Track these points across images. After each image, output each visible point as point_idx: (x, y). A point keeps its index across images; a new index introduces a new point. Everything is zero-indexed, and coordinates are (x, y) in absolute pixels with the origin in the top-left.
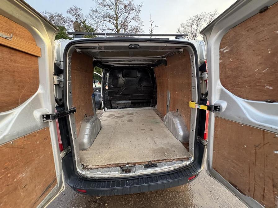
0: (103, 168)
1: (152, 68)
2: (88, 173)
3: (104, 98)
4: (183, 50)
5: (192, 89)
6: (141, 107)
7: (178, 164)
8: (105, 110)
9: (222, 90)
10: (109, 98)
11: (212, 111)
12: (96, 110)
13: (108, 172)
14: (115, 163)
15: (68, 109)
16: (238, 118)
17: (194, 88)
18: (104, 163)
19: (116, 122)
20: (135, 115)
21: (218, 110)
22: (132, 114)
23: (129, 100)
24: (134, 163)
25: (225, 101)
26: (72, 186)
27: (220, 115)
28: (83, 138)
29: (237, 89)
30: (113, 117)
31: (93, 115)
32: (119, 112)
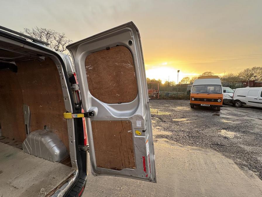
4: (45, 58)
5: (65, 100)
7: (63, 190)
9: (92, 99)
11: (88, 117)
16: (107, 118)
17: (66, 98)
21: (92, 115)
25: (96, 107)
27: (95, 118)
29: (102, 97)
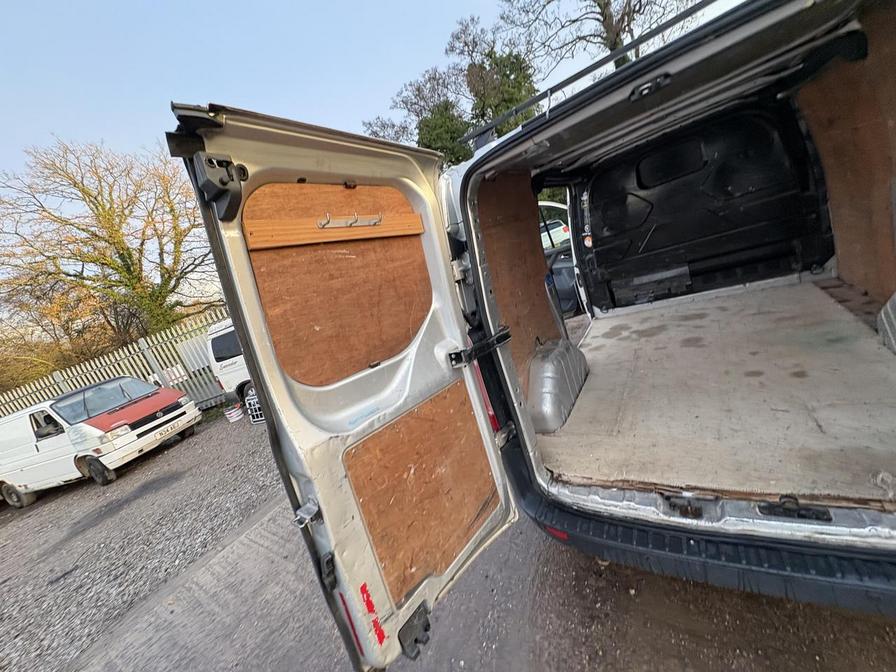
0: (604, 487)
1: (779, 96)
2: (564, 494)
3: (584, 276)
6: (743, 281)
8: (593, 316)
10: (602, 274)
12: (563, 321)
13: (622, 501)
14: (642, 480)
15: (493, 333)
18: (606, 475)
19: (635, 350)
20: (711, 317)
22: (701, 316)
23: (679, 264)
24: (714, 491)
26: (533, 516)
28: (541, 401)
30: (625, 334)
31: (558, 337)
32: (646, 315)
